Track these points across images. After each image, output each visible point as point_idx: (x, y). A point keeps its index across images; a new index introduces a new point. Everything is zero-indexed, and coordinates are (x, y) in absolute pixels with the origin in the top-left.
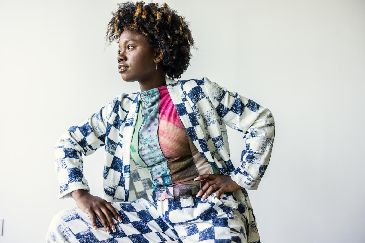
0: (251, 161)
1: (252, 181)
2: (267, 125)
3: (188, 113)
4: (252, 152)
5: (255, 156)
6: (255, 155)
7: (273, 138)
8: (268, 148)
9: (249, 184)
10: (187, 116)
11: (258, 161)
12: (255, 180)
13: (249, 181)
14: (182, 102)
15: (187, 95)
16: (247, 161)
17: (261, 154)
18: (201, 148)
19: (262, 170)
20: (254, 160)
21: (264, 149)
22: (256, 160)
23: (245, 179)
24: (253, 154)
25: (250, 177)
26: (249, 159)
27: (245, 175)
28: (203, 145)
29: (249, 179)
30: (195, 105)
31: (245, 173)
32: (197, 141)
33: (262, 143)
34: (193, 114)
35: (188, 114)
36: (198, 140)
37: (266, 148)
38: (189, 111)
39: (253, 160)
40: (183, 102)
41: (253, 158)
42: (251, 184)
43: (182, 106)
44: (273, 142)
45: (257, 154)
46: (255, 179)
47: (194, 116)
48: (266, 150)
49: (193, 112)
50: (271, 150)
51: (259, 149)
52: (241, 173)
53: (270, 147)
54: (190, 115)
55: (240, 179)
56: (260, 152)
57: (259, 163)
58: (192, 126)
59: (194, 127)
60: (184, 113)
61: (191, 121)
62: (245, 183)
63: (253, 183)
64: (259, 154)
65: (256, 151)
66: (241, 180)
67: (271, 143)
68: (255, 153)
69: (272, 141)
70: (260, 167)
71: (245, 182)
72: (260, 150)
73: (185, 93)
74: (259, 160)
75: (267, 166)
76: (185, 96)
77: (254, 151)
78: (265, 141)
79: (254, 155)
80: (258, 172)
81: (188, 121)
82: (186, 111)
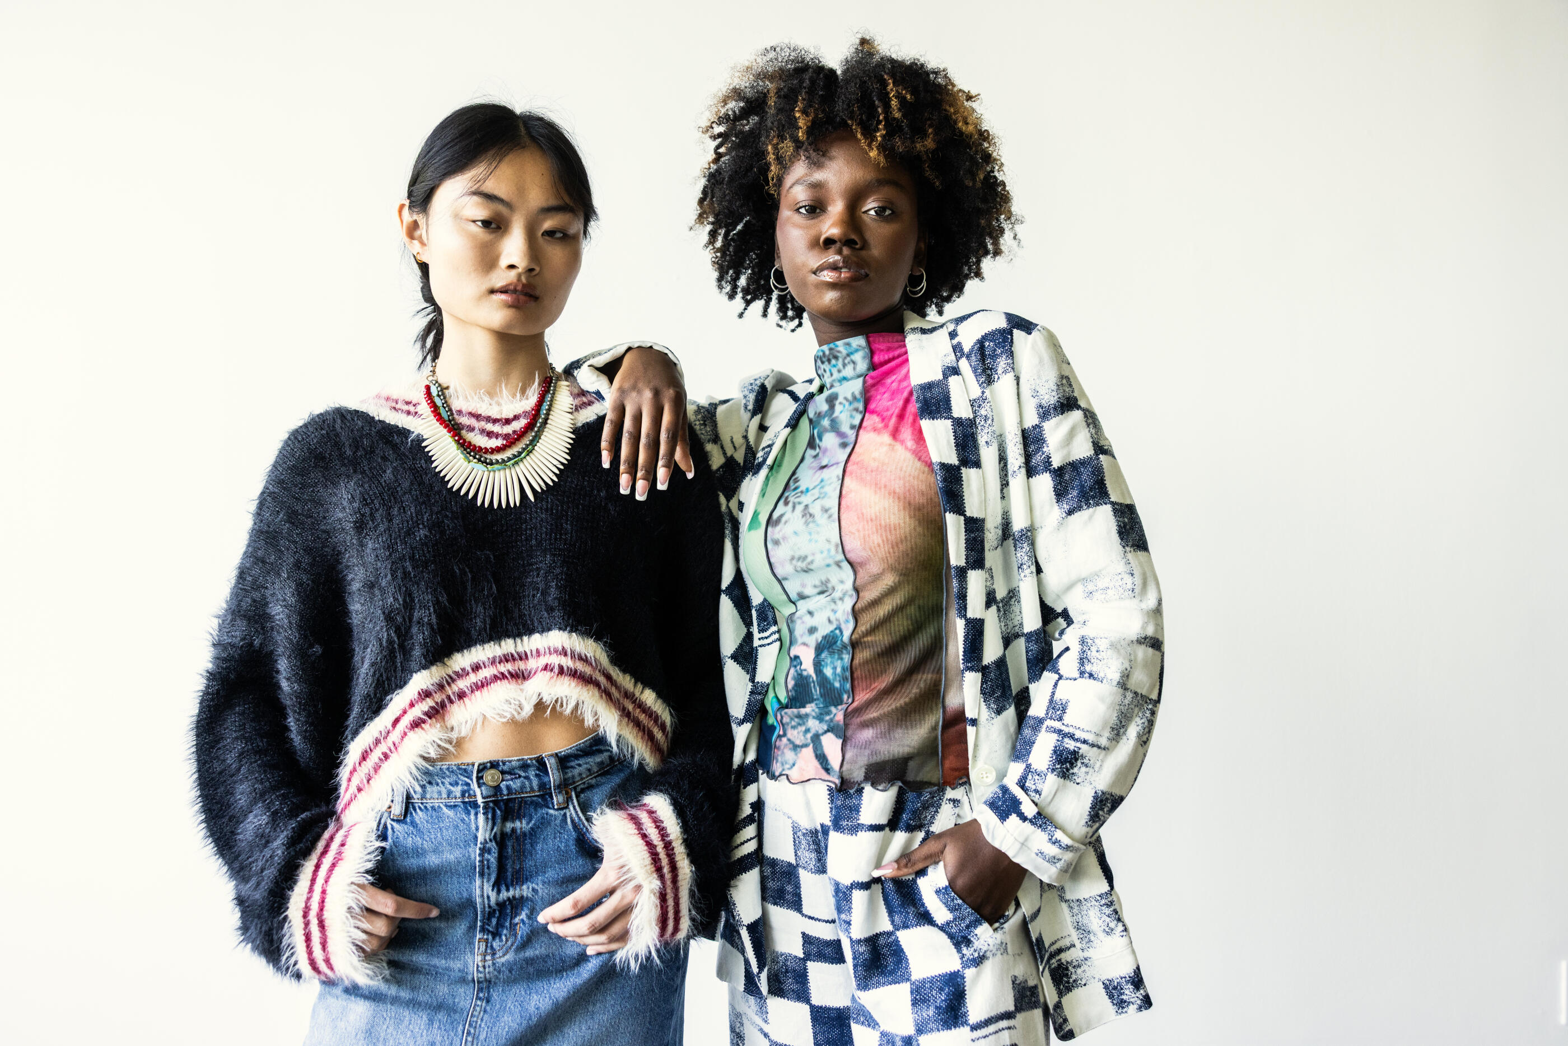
0: (1068, 770)
1: (1068, 848)
2: (1145, 638)
3: (956, 414)
4: (1072, 737)
5: (1082, 756)
6: (1084, 749)
7: (1154, 696)
8: (1133, 731)
9: (1053, 860)
10: (949, 422)
11: (1090, 773)
12: (1076, 845)
13: (1053, 850)
14: (941, 377)
15: (963, 355)
16: (1053, 770)
17: (1104, 749)
18: (967, 548)
19: (1102, 809)
20: (1079, 770)
21: (1122, 730)
22: (1084, 769)
23: (1039, 839)
24: (1078, 744)
25: (1059, 835)
26: (1060, 762)
27: (1040, 826)
28: (975, 539)
29: (1054, 843)
30: (983, 392)
31: (1042, 819)
32: (962, 518)
33: (1118, 707)
34: (972, 423)
35: (952, 418)
36: (965, 516)
37: (1126, 730)
38: (961, 409)
39: (1075, 770)
40: (946, 376)
41: (1076, 760)
42: (1059, 860)
43: (936, 391)
44: (1153, 713)
45: (1093, 745)
46: (1078, 841)
47: (973, 432)
48: (1124, 737)
49: (971, 417)
50: (1144, 740)
51: (1103, 729)
52: (1023, 818)
53: (1140, 727)
54: (958, 422)
55: (1022, 840)
56: (1103, 742)
57: (1094, 785)
58: (957, 463)
59: (964, 470)
60: (939, 412)
61: (957, 445)
62: (1037, 855)
63: (1068, 856)
64: (1099, 747)
65: (1090, 738)
66: (1023, 844)
67: (1148, 714)
68: (1085, 742)
69: (1150, 706)
70: (1096, 797)
71: (1040, 853)
72: (1107, 734)
73: (957, 349)
74: (1096, 770)
75: (1121, 799)
76: (958, 361)
77: (1078, 734)
78: (1127, 702)
79: (1080, 749)
80: (1086, 817)
81: (948, 442)
82: (949, 409)
